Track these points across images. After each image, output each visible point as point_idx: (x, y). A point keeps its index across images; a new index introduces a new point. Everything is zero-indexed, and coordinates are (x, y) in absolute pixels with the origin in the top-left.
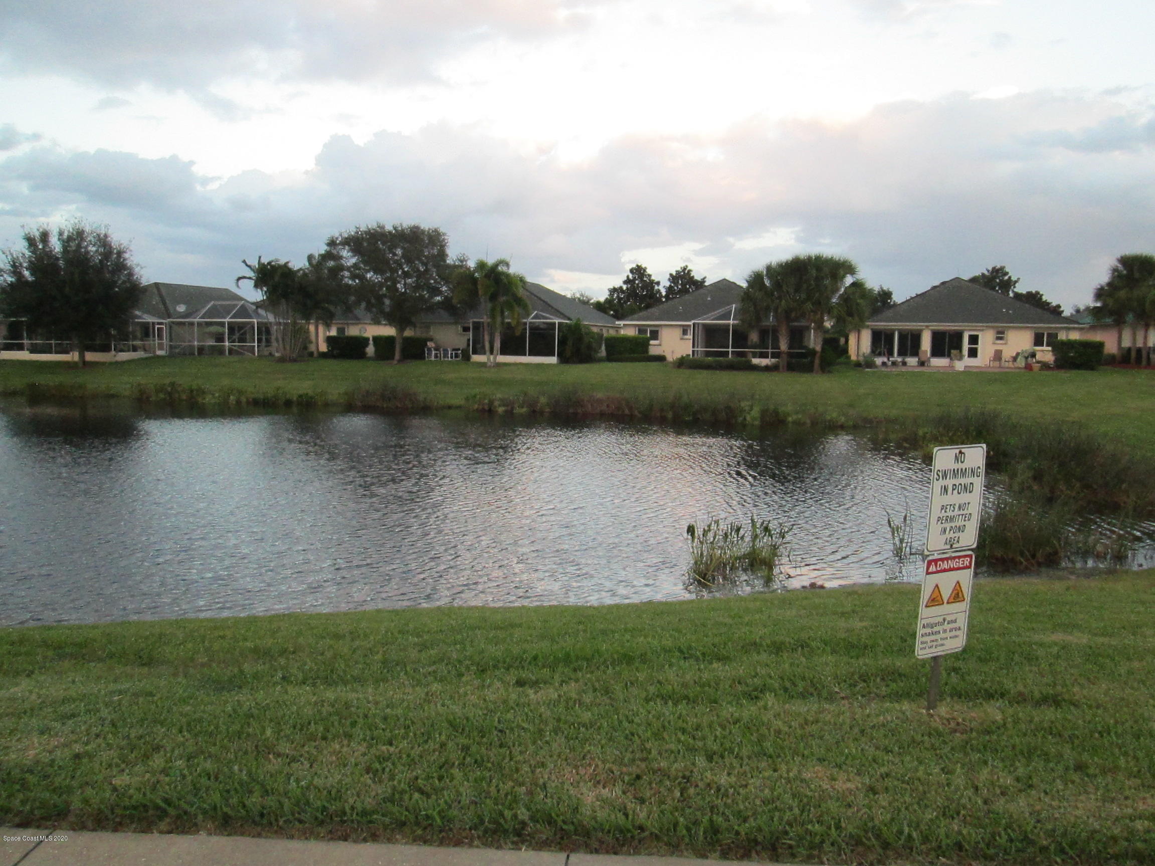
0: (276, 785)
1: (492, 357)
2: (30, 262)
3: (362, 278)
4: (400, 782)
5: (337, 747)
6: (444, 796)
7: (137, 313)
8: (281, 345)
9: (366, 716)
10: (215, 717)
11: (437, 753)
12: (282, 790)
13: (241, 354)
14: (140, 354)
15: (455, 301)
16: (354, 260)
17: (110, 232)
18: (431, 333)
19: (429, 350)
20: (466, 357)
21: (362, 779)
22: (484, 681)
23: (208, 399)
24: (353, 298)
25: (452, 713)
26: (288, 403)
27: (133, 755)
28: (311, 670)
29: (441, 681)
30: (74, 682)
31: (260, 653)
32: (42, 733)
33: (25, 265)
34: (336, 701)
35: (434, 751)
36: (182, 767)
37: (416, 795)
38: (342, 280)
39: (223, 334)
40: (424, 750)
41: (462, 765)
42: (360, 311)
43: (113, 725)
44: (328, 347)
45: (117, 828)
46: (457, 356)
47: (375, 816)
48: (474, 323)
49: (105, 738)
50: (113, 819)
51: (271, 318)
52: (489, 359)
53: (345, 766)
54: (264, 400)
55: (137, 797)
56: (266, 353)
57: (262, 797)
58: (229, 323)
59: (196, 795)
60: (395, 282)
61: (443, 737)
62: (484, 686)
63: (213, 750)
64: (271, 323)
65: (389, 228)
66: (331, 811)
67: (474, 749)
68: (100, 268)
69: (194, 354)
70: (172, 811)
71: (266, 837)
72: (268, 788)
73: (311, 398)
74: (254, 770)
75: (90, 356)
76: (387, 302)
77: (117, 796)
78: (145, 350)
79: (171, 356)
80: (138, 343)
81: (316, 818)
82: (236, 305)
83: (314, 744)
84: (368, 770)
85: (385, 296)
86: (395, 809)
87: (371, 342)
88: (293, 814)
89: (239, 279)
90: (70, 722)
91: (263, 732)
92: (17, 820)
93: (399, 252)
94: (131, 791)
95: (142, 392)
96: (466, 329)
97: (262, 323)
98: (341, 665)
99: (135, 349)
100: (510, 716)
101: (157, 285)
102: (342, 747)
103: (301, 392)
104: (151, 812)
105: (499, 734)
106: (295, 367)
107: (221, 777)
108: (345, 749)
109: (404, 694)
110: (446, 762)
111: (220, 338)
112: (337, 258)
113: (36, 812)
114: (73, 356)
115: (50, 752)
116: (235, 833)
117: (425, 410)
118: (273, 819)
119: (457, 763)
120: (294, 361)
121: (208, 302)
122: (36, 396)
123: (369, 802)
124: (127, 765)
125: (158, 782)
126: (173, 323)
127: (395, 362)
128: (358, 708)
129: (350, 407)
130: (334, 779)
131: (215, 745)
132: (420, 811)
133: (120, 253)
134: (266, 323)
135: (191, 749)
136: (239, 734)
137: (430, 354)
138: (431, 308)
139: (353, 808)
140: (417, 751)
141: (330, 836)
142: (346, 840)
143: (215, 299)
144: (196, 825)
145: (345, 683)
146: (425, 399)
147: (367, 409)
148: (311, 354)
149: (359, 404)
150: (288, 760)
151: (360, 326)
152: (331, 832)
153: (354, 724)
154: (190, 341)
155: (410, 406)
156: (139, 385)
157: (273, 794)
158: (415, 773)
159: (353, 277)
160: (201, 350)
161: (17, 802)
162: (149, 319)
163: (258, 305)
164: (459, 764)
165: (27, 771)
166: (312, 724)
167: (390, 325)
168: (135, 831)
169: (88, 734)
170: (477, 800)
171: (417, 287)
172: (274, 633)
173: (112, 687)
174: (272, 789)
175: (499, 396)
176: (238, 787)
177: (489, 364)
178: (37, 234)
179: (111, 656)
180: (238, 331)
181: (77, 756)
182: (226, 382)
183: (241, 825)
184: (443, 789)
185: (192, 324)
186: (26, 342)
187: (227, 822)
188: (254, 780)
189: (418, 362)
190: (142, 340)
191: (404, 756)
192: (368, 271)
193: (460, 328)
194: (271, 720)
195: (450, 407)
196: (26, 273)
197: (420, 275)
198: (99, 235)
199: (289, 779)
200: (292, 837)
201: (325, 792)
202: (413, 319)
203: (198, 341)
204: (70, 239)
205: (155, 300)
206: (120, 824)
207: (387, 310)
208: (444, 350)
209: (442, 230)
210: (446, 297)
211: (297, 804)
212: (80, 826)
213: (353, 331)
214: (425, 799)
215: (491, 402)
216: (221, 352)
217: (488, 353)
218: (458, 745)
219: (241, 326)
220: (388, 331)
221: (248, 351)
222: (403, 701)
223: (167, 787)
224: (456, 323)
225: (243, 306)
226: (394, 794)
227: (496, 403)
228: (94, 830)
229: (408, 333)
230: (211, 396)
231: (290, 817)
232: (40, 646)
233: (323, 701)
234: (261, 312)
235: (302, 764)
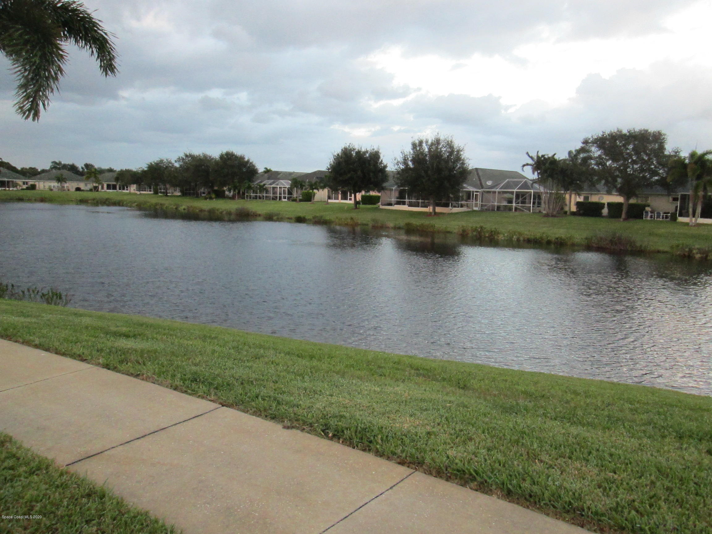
0: (540, 480)
1: (694, 219)
2: (413, 157)
3: (604, 165)
4: (621, 500)
5: (579, 466)
6: (653, 518)
7: (465, 185)
8: (547, 206)
9: (598, 450)
10: (503, 428)
11: (648, 487)
12: (543, 483)
13: (523, 211)
14: (464, 209)
15: (669, 180)
16: (599, 153)
17: (454, 140)
18: (649, 202)
19: (647, 212)
20: (674, 218)
21: (595, 491)
22: (682, 444)
23: (501, 237)
24: (596, 178)
25: (660, 463)
26: (549, 242)
27: (458, 440)
28: (560, 412)
29: (649, 437)
30: (425, 390)
31: (528, 394)
32: (411, 416)
33: (410, 159)
34: (577, 435)
35: (646, 485)
36: (484, 454)
37: (633, 512)
38: (589, 166)
39: (512, 199)
40: (639, 483)
41: (666, 500)
42: (601, 185)
43: (447, 419)
44: (577, 208)
45: (448, 479)
46: (667, 217)
47: (604, 518)
48: (682, 195)
49: (443, 427)
50: (446, 474)
51: (542, 189)
52: (691, 221)
53: (584, 479)
54: (534, 240)
55: (460, 465)
56: (537, 211)
57: (531, 485)
58: (516, 192)
59: (492, 473)
60: (626, 167)
61: (653, 478)
62: (681, 448)
63: (501, 448)
64: (541, 193)
65: (625, 131)
66: (574, 506)
67: (676, 491)
68: (447, 161)
69: (495, 210)
70: (479, 479)
71: (532, 510)
72: (536, 480)
73: (564, 240)
74: (526, 467)
75: (438, 209)
76: (619, 180)
77: (449, 461)
78: (467, 206)
79: (482, 211)
80: (463, 202)
81: (564, 508)
82: (521, 182)
83: (564, 460)
84: (600, 487)
85: (618, 176)
86: (618, 517)
87: (606, 206)
88: (550, 501)
89: (524, 166)
90: (425, 413)
91: (532, 444)
92: (398, 460)
93: (631, 147)
94: (457, 461)
95: (464, 231)
96: (675, 199)
97: (537, 193)
98: (580, 413)
99: (462, 206)
100: (703, 474)
101: (477, 169)
102: (582, 466)
103: (557, 236)
104: (467, 476)
105: (695, 485)
106: (556, 220)
107: (507, 466)
108: (584, 468)
109: (623, 440)
110: (655, 495)
111: (510, 201)
112: (588, 151)
113: (408, 458)
114: (429, 209)
115: (415, 428)
116: (513, 502)
117: (639, 252)
118: (537, 500)
119: (663, 498)
120: (553, 216)
121: (505, 180)
122: (410, 230)
123: (600, 507)
124: (454, 444)
125: (471, 459)
126: (484, 191)
127: (622, 220)
128: (592, 444)
129: (589, 248)
130: (577, 486)
131: (503, 445)
132: (636, 524)
133: (458, 151)
134: (539, 193)
135: (489, 444)
136: (517, 442)
137: (647, 216)
138: (650, 185)
139: (589, 508)
140: (634, 482)
141: (572, 521)
142: (582, 527)
143: (509, 178)
144: (491, 490)
145: (583, 425)
146: (641, 246)
147: (599, 249)
148: (566, 213)
149: (594, 245)
150: (547, 466)
151: (600, 195)
152: (573, 519)
153: (590, 453)
154: (493, 202)
155: (630, 249)
156: (463, 226)
157: (538, 484)
158: (632, 497)
159: (597, 164)
160: (499, 208)
161: (399, 451)
162: (471, 189)
163: (534, 181)
164: (665, 499)
165: (404, 435)
166: (562, 447)
167: (620, 195)
168: (457, 484)
169: (434, 422)
170: (679, 528)
171: (642, 170)
172: (536, 383)
173: (445, 398)
174: (537, 482)
175: (697, 246)
176: (517, 475)
177: (690, 224)
178: (417, 142)
179: (444, 379)
180: (521, 197)
181: (429, 433)
182: (511, 228)
183: (518, 498)
184: (652, 513)
185: (495, 192)
186: (407, 200)
187: (509, 494)
188: (527, 473)
189: (638, 220)
190: (466, 201)
191: (624, 483)
192: (607, 160)
193: (671, 199)
194: (537, 438)
195: (659, 252)
196: (410, 163)
197: (644, 162)
198: (448, 142)
199: (548, 478)
200: (548, 515)
201: (571, 493)
202: (637, 193)
203: (497, 203)
204: (432, 144)
205: (475, 179)
206: (450, 477)
207: (619, 186)
208: (657, 213)
209: (663, 132)
210: (662, 178)
211: (553, 495)
212: (429, 472)
213: (594, 199)
214: (639, 516)
215: (691, 250)
216: (510, 209)
217: (691, 216)
218: (664, 486)
219: (523, 194)
220: (619, 199)
221: (526, 209)
222: (623, 445)
223: (476, 464)
224: (669, 195)
225: (526, 182)
226: (617, 507)
227: (694, 251)
228: (435, 477)
229: (632, 201)
230: (502, 235)
231: (548, 502)
232: (407, 367)
233: (569, 434)
234: (536, 186)
235: (556, 470)
